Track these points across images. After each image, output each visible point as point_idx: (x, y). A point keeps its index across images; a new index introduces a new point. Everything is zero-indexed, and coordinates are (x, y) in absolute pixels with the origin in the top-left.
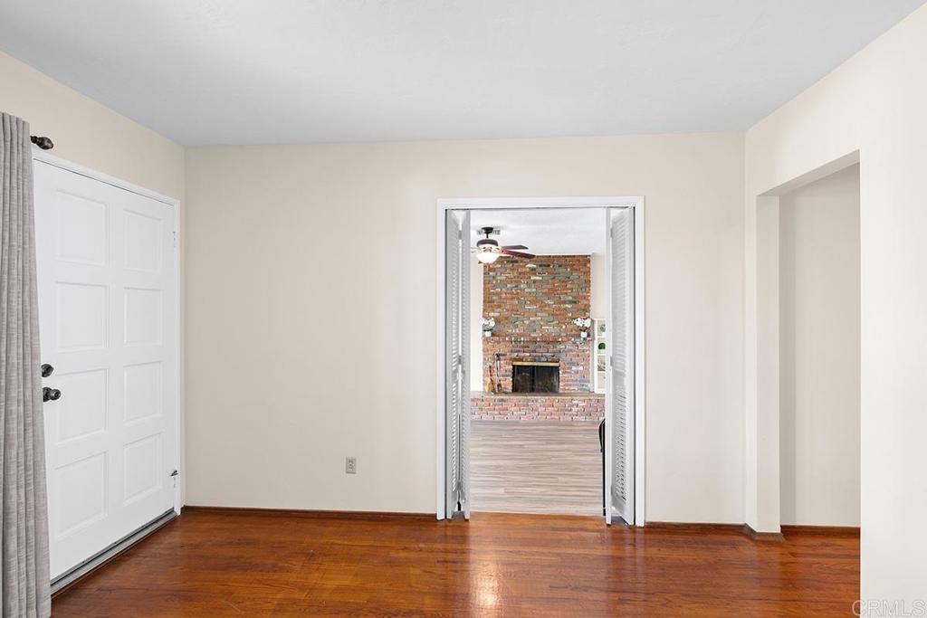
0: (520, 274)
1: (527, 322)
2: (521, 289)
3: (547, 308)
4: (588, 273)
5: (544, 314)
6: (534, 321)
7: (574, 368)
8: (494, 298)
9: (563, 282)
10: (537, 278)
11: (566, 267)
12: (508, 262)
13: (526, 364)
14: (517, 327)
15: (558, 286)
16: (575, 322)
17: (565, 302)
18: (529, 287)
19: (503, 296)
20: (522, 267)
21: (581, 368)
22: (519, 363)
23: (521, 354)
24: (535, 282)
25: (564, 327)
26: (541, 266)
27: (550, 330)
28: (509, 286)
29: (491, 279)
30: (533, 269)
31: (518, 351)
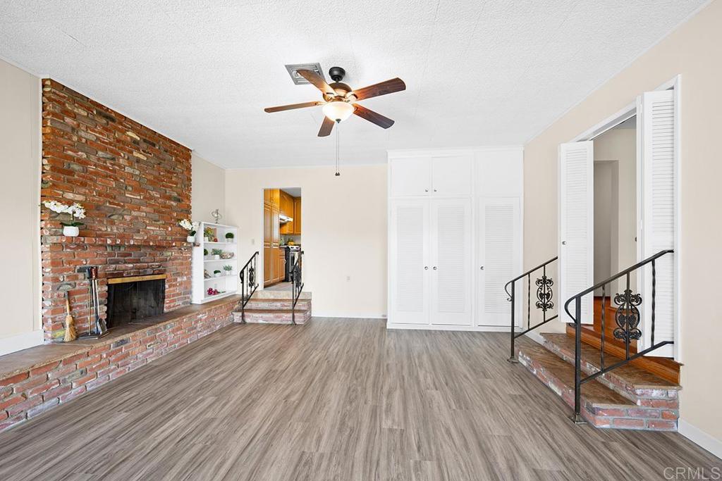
0: (118, 141)
1: (128, 218)
2: (119, 165)
3: (152, 202)
4: (189, 169)
5: (148, 209)
6: (136, 218)
7: (179, 279)
8: (75, 167)
9: (169, 172)
10: (141, 157)
11: (172, 154)
12: (99, 113)
13: (127, 280)
14: (113, 223)
15: (163, 176)
16: (182, 223)
17: (170, 198)
18: (131, 166)
19: (92, 168)
20: (120, 130)
21: (185, 278)
22: (118, 281)
23: (122, 266)
24: (138, 160)
25: (170, 229)
26: (145, 141)
27: (155, 230)
28: (100, 154)
29: (69, 130)
30: (135, 142)
31: (117, 262)
